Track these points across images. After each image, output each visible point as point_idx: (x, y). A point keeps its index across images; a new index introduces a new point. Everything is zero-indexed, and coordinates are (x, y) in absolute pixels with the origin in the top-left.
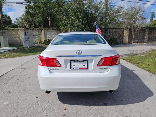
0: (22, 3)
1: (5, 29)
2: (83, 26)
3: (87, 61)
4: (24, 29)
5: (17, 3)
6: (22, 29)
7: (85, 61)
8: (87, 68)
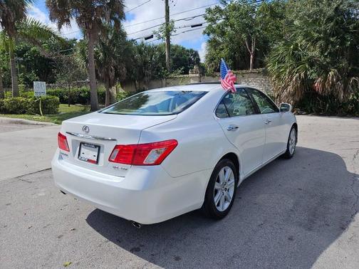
0: (201, 25)
1: (171, 78)
2: (328, 60)
3: (99, 147)
4: (198, 75)
5: (192, 27)
6: (194, 75)
7: (96, 146)
8: (97, 162)
